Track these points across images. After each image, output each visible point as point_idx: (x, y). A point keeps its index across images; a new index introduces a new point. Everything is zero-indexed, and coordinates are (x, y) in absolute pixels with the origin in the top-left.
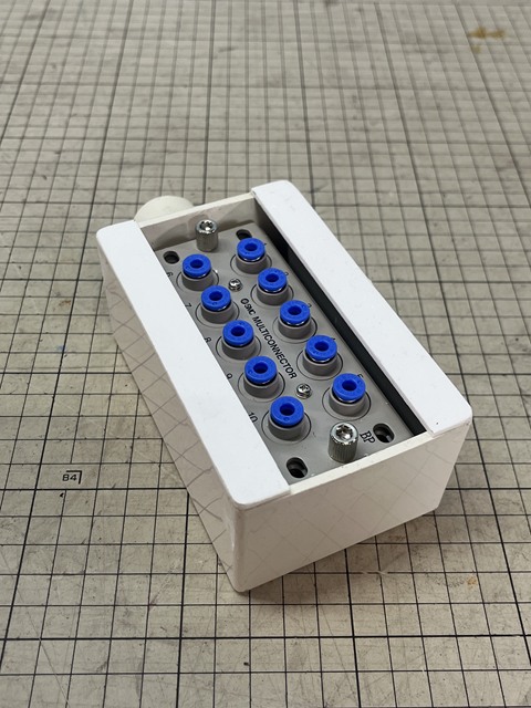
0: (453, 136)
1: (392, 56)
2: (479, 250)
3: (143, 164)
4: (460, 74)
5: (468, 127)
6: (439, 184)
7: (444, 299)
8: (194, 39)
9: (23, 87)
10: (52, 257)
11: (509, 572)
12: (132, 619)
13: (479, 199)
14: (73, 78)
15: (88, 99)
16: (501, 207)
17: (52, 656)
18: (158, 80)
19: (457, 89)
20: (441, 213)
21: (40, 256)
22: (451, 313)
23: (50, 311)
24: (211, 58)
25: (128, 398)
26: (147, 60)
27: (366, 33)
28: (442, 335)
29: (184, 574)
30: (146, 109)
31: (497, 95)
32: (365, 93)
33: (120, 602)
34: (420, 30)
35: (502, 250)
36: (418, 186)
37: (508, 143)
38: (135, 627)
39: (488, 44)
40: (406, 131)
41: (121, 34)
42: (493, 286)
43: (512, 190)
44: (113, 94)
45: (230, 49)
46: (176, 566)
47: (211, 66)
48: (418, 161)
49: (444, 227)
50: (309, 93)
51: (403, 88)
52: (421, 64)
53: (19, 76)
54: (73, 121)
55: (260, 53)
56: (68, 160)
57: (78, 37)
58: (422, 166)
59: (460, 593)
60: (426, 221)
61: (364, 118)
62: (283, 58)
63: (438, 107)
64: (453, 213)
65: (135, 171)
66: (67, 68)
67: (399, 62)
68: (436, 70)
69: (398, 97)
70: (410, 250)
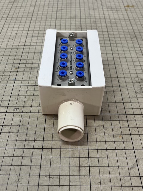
0: (119, 30)
1: (104, 12)
2: (125, 57)
3: (38, 36)
4: (122, 16)
5: (123, 28)
6: (115, 42)
7: (116, 69)
8: (53, 7)
9: (8, 18)
10: (13, 58)
11: (131, 134)
12: (30, 144)
13: (126, 45)
14: (21, 16)
15: (25, 21)
16: (132, 47)
17: (8, 152)
18: (43, 17)
19: (121, 19)
20: (116, 48)
21: (10, 58)
22: (117, 72)
23: (12, 70)
24: (57, 12)
25: (31, 91)
26: (40, 12)
27: (98, 6)
28: (115, 78)
29: (44, 133)
30: (39, 24)
31: (131, 21)
32: (97, 20)
33: (27, 139)
34: (112, 5)
35: (132, 58)
36: (110, 42)
37: (134, 32)
38: (31, 146)
39: (130, 9)
40: (107, 29)
41: (34, 6)
42: (129, 66)
43: (135, 43)
44: (31, 20)
45: (62, 10)
46: (42, 131)
47: (57, 14)
48: (110, 36)
49: (117, 52)
50: (82, 20)
51: (107, 19)
52: (112, 14)
53: (7, 16)
54: (20, 26)
55: (70, 11)
56: (19, 35)
57: (23, 7)
58: (111, 37)
59: (117, 139)
60: (112, 50)
61: (96, 26)
62: (76, 12)
63: (116, 24)
64: (119, 49)
65: (36, 38)
66: (19, 14)
67: (106, 13)
68: (115, 15)
69: (105, 21)
70: (107, 57)
